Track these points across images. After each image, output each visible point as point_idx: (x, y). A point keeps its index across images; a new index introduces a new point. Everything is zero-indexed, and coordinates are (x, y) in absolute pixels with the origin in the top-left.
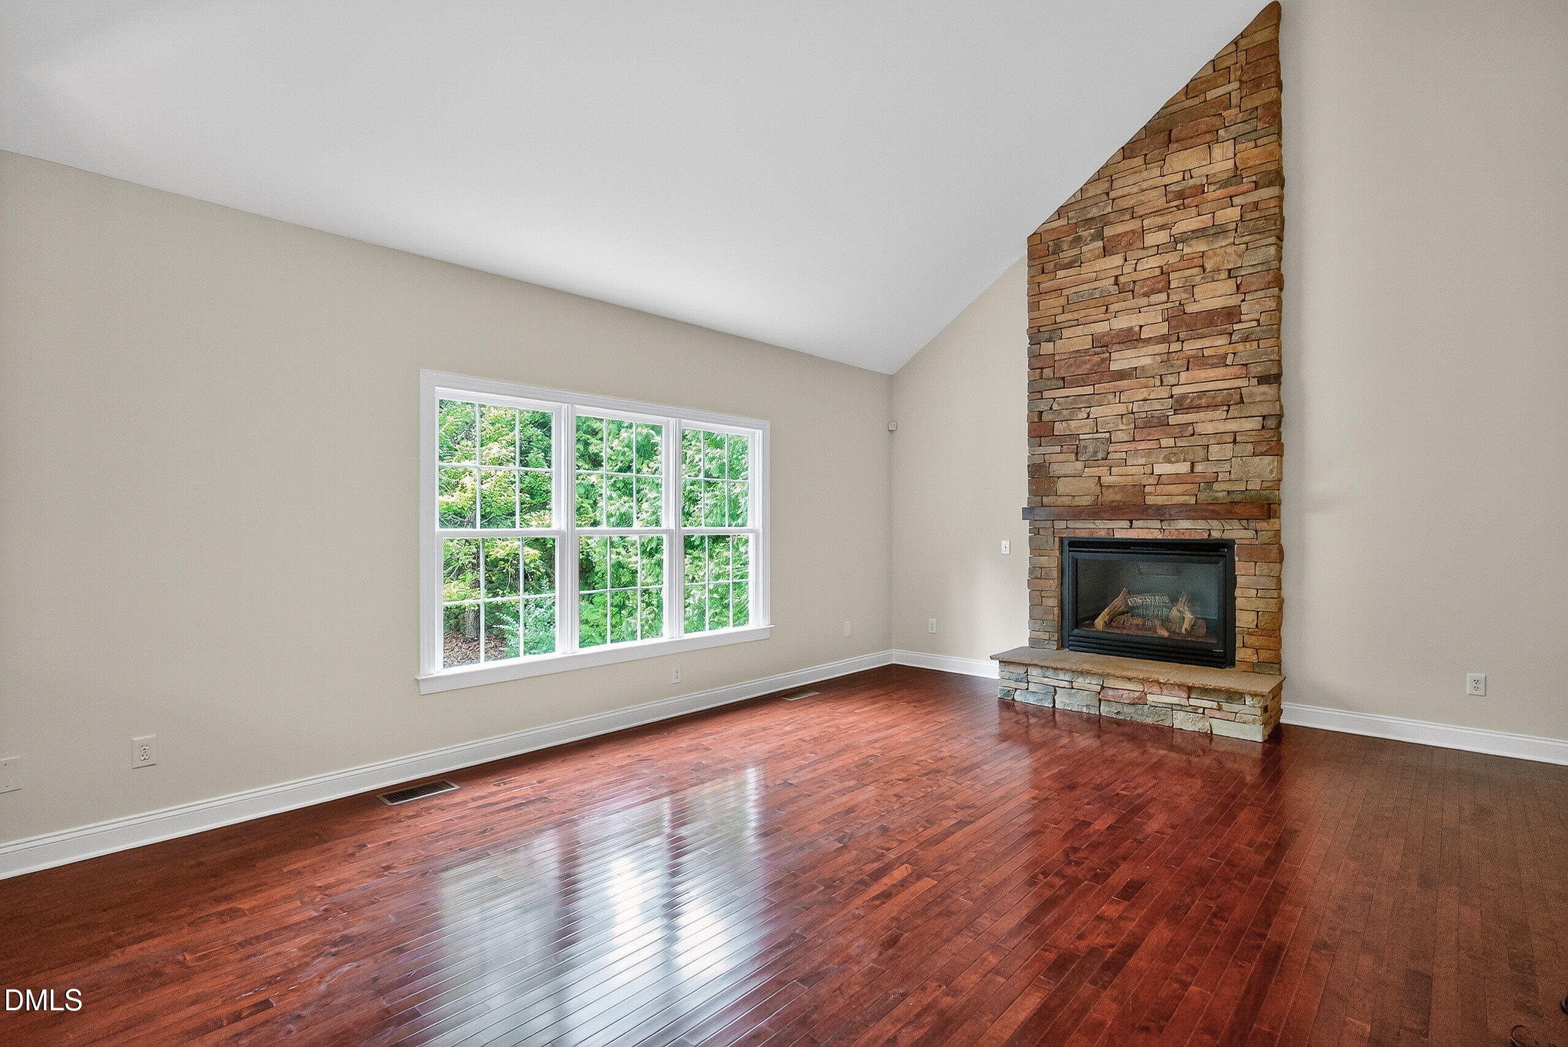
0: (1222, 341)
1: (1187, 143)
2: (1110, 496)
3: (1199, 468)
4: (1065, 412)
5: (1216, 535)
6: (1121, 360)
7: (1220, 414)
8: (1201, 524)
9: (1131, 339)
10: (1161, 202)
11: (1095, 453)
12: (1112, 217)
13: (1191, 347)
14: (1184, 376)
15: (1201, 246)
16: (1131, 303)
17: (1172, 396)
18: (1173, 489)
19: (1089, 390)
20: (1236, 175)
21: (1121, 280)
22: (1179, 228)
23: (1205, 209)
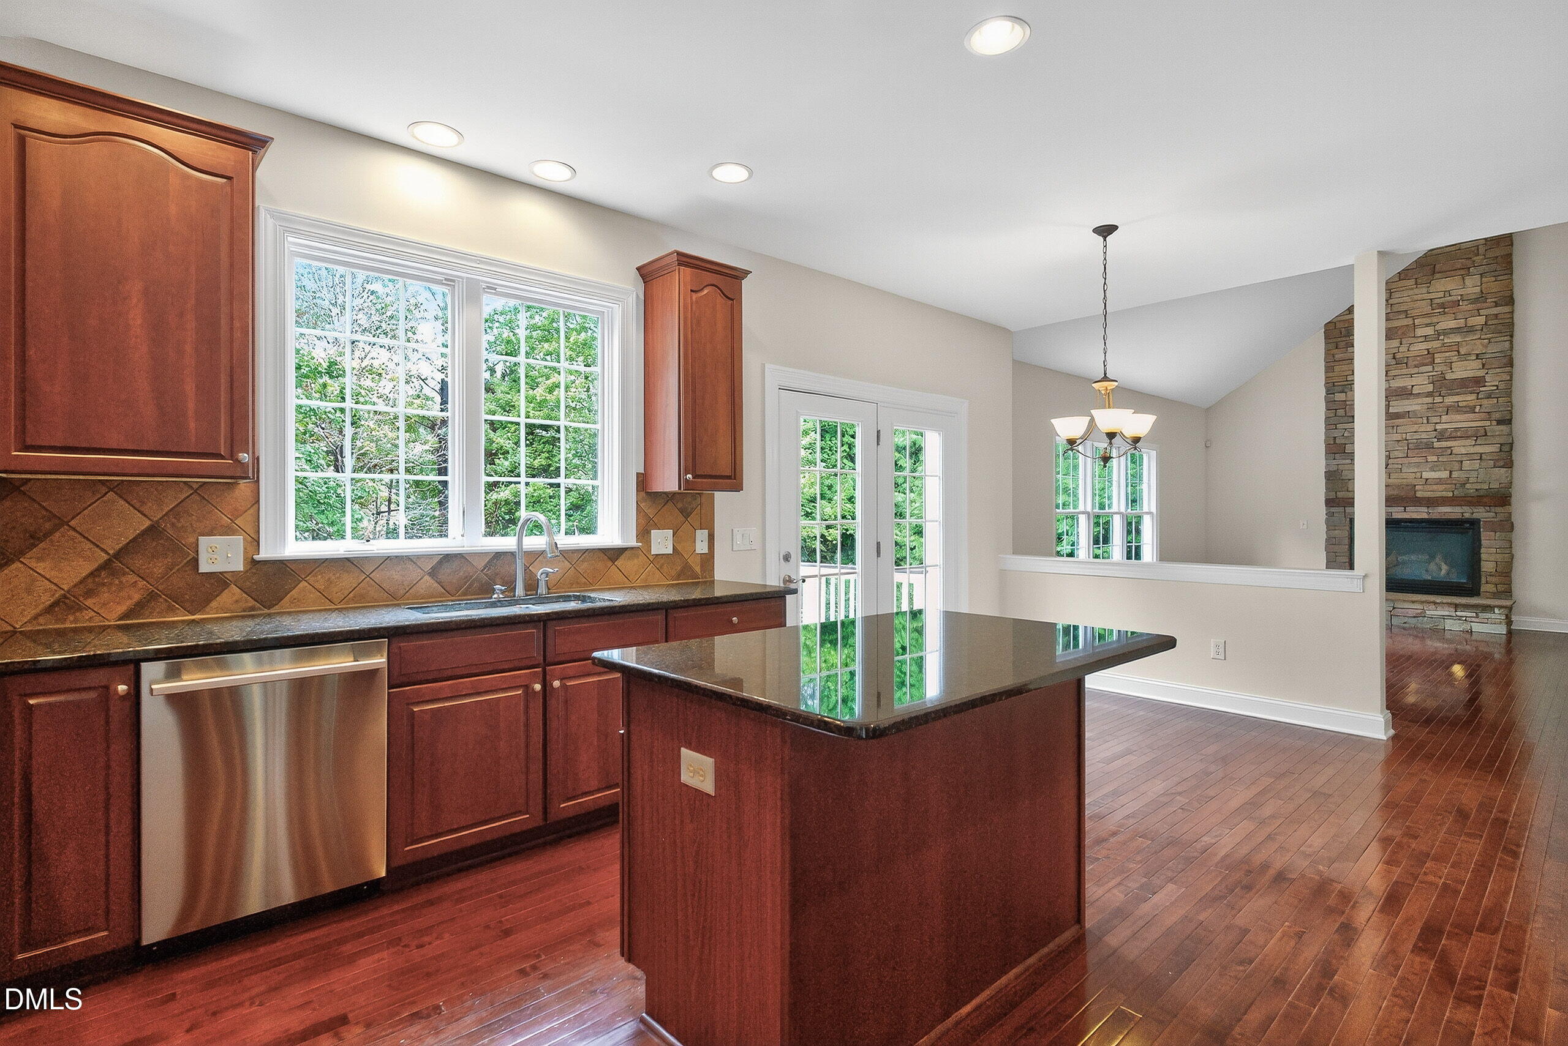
0: (1474, 396)
1: (1446, 274)
2: (1390, 492)
3: (1455, 475)
5: (1467, 515)
7: (1470, 442)
8: (1458, 509)
10: (1428, 309)
12: (1391, 316)
13: (1450, 400)
14: (1444, 418)
15: (1458, 338)
16: (1405, 371)
17: (1436, 430)
18: (1435, 487)
20: (1482, 297)
21: (1398, 356)
22: (1441, 326)
23: (1459, 316)
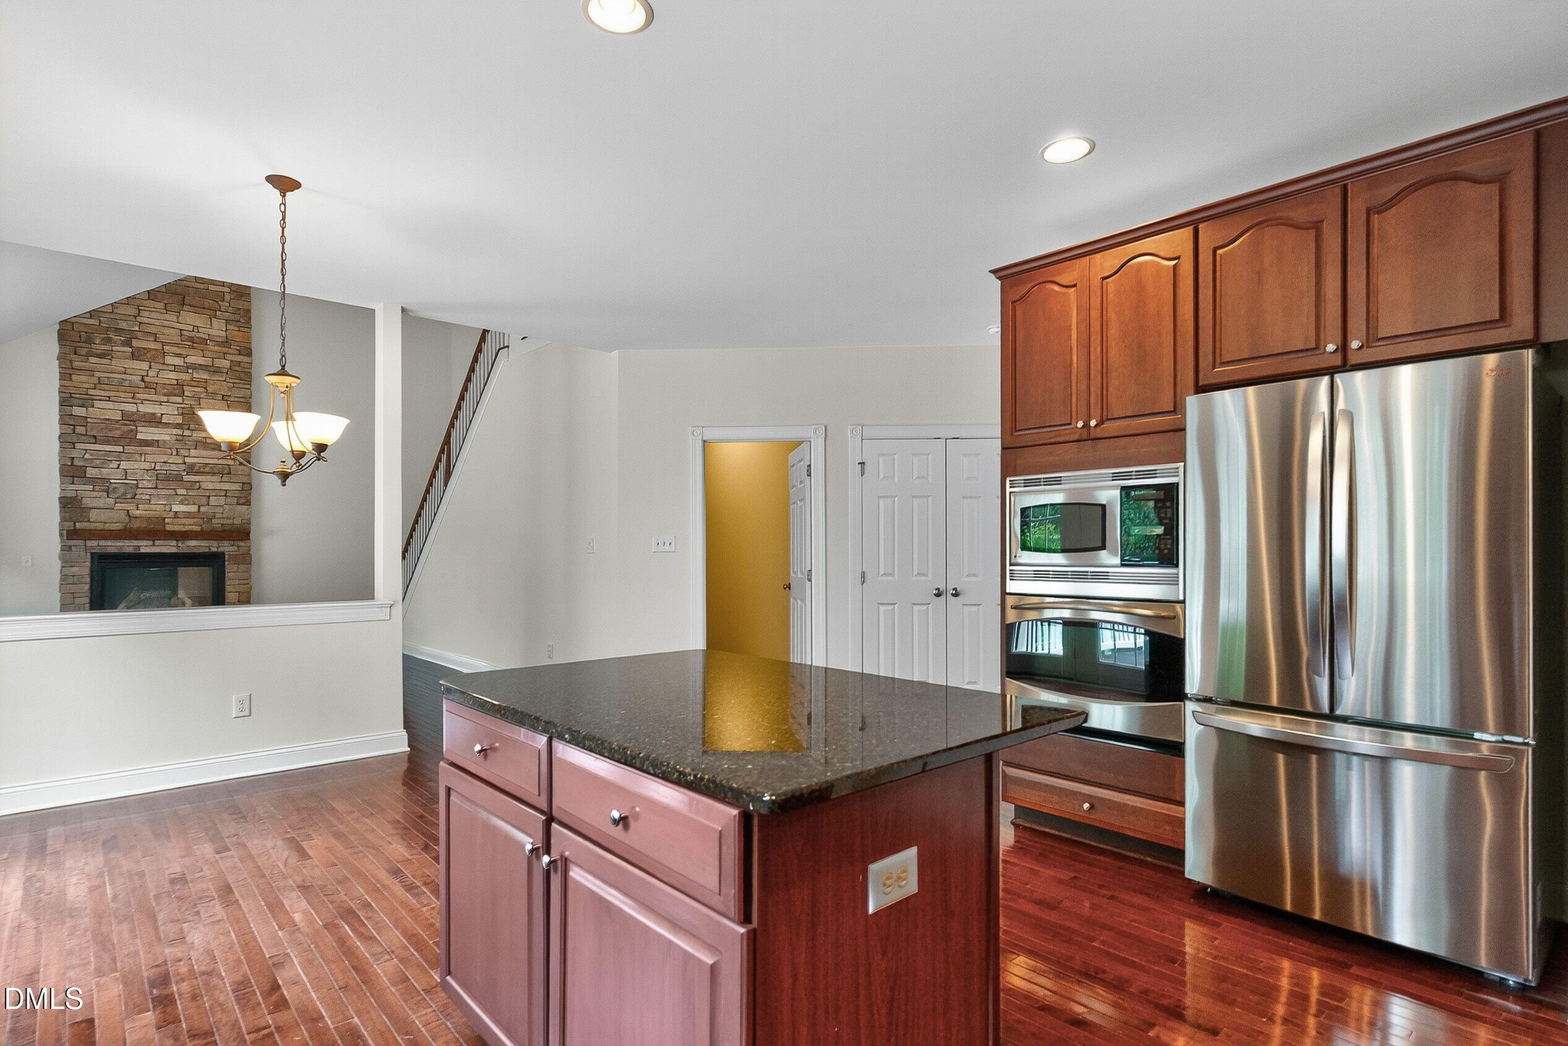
1: (198, 309)
2: (136, 525)
3: (202, 509)
4: (98, 462)
5: (214, 549)
6: (145, 433)
7: (216, 478)
8: (204, 543)
9: (154, 421)
10: (178, 339)
11: (125, 494)
12: (139, 334)
14: (193, 452)
15: (206, 376)
16: (155, 397)
17: (185, 463)
18: (187, 521)
19: (120, 449)
20: (226, 342)
21: (147, 379)
22: (191, 360)
23: (207, 354)
